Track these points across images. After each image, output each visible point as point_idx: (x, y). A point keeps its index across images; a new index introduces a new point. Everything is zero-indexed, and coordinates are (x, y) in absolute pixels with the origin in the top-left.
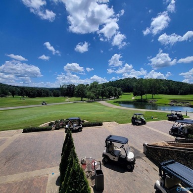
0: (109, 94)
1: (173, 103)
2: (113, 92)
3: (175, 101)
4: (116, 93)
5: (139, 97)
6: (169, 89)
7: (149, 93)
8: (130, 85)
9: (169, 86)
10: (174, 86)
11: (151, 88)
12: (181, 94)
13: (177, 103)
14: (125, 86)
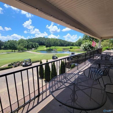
0: (32, 47)
1: (63, 50)
2: (34, 46)
3: (64, 49)
4: (36, 46)
5: (49, 48)
6: (61, 43)
7: (53, 46)
8: (42, 42)
9: (60, 43)
10: (62, 43)
11: (54, 43)
12: (65, 46)
13: (65, 50)
14: (39, 42)
